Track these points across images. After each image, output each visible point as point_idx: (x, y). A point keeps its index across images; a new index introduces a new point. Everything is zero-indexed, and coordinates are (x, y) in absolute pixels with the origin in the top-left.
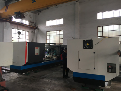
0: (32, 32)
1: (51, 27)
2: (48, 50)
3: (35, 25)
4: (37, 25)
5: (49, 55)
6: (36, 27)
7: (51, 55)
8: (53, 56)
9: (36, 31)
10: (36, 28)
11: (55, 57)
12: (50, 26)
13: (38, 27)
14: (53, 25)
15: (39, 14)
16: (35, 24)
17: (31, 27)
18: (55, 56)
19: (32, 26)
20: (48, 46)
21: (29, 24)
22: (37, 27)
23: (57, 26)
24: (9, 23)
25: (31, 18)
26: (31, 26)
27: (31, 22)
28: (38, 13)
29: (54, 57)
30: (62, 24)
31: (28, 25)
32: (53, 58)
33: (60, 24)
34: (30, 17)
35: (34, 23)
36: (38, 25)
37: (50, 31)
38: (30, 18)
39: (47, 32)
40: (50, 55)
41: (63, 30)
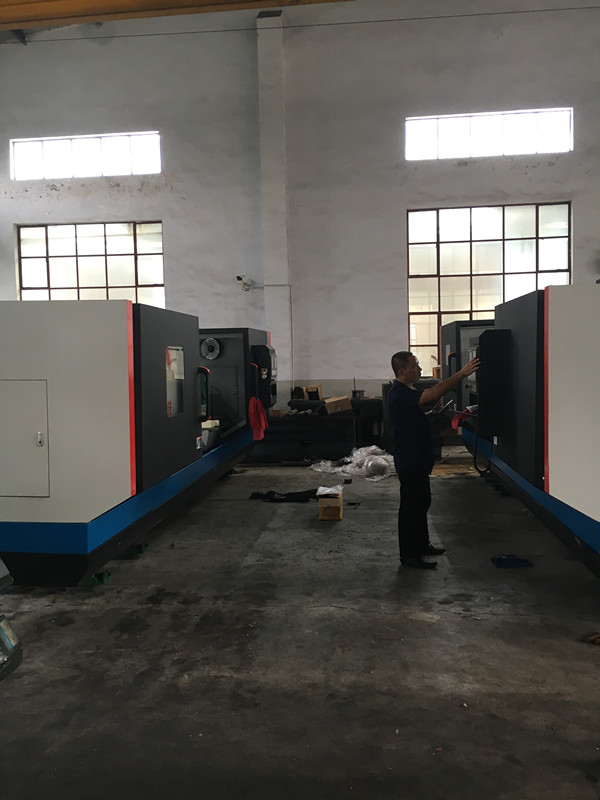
1: (54, 188)
30: (153, 176)
33: (133, 176)
37: (45, 226)
41: (160, 222)
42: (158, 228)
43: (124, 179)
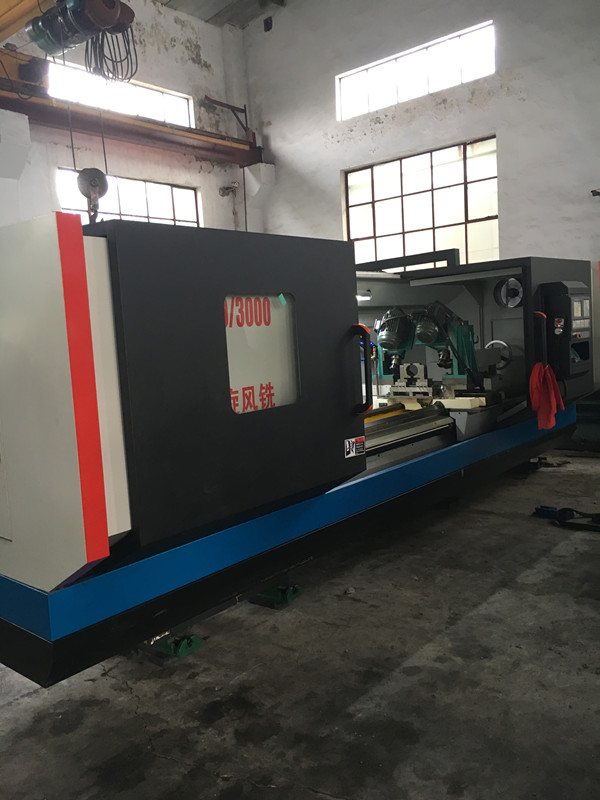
0: (226, 190)
1: (378, 121)
2: (383, 334)
3: (246, 129)
4: (262, 125)
5: (401, 385)
6: (252, 145)
7: (421, 386)
8: (438, 393)
9: (254, 179)
10: (256, 152)
11: (465, 403)
12: (376, 119)
13: (266, 139)
14: (399, 106)
15: (268, 25)
16: (241, 116)
17: (213, 149)
18: (459, 394)
19: (223, 138)
20: (377, 287)
21: (198, 119)
22: (259, 143)
23: (440, 101)
24: (20, 121)
25: (207, 66)
26: (209, 134)
27: (206, 104)
28: (263, 17)
29: (449, 403)
30: (485, 80)
31: (189, 130)
32: (445, 412)
33: (463, 85)
34: (197, 60)
35: (234, 110)
36: (269, 123)
37: (371, 167)
38: (196, 67)
39: (346, 173)
40: (411, 382)
41: (494, 137)
42: (491, 145)
43: (452, 91)
